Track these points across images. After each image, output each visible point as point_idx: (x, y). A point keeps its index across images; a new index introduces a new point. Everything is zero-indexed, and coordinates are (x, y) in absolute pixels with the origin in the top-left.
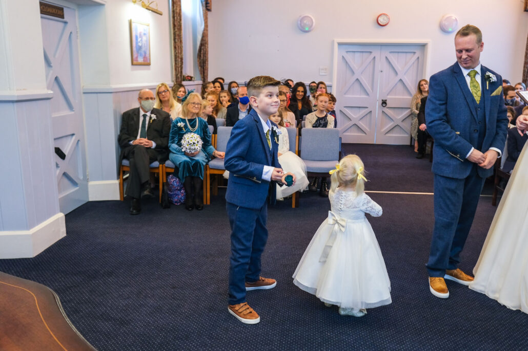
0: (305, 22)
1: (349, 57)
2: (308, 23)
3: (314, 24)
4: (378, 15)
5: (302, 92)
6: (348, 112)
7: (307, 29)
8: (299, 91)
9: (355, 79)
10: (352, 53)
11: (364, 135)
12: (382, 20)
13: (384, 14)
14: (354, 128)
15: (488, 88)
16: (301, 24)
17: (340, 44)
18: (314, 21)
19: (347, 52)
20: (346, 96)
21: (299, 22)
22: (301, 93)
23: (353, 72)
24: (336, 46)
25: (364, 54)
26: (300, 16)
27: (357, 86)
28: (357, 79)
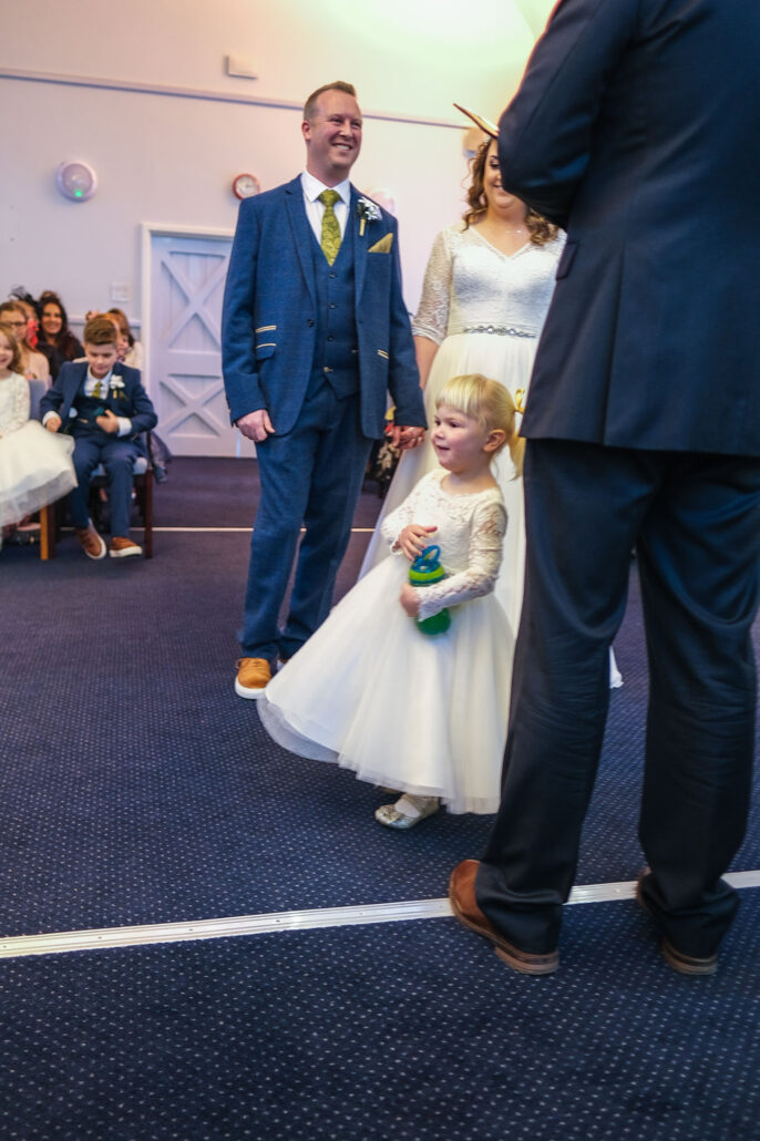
0: (74, 178)
1: (176, 265)
2: (80, 182)
3: (95, 186)
4: (236, 176)
5: (56, 315)
6: (179, 386)
7: (79, 194)
8: (49, 315)
9: (192, 313)
10: (183, 258)
11: (213, 437)
12: (244, 189)
13: (248, 176)
14: (192, 423)
15: (362, 233)
16: (64, 182)
17: (155, 234)
18: (95, 177)
19: (172, 253)
20: (174, 351)
21: (60, 178)
22: (54, 319)
23: (186, 300)
24: (147, 237)
25: (209, 260)
26: (62, 164)
27: (195, 330)
28: (196, 316)
